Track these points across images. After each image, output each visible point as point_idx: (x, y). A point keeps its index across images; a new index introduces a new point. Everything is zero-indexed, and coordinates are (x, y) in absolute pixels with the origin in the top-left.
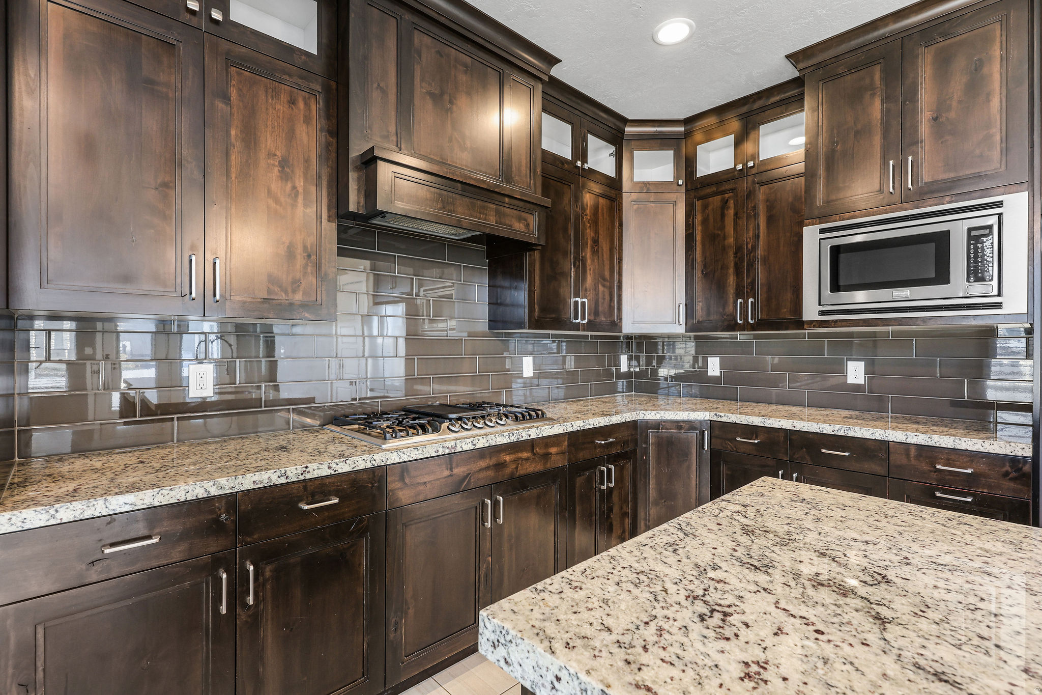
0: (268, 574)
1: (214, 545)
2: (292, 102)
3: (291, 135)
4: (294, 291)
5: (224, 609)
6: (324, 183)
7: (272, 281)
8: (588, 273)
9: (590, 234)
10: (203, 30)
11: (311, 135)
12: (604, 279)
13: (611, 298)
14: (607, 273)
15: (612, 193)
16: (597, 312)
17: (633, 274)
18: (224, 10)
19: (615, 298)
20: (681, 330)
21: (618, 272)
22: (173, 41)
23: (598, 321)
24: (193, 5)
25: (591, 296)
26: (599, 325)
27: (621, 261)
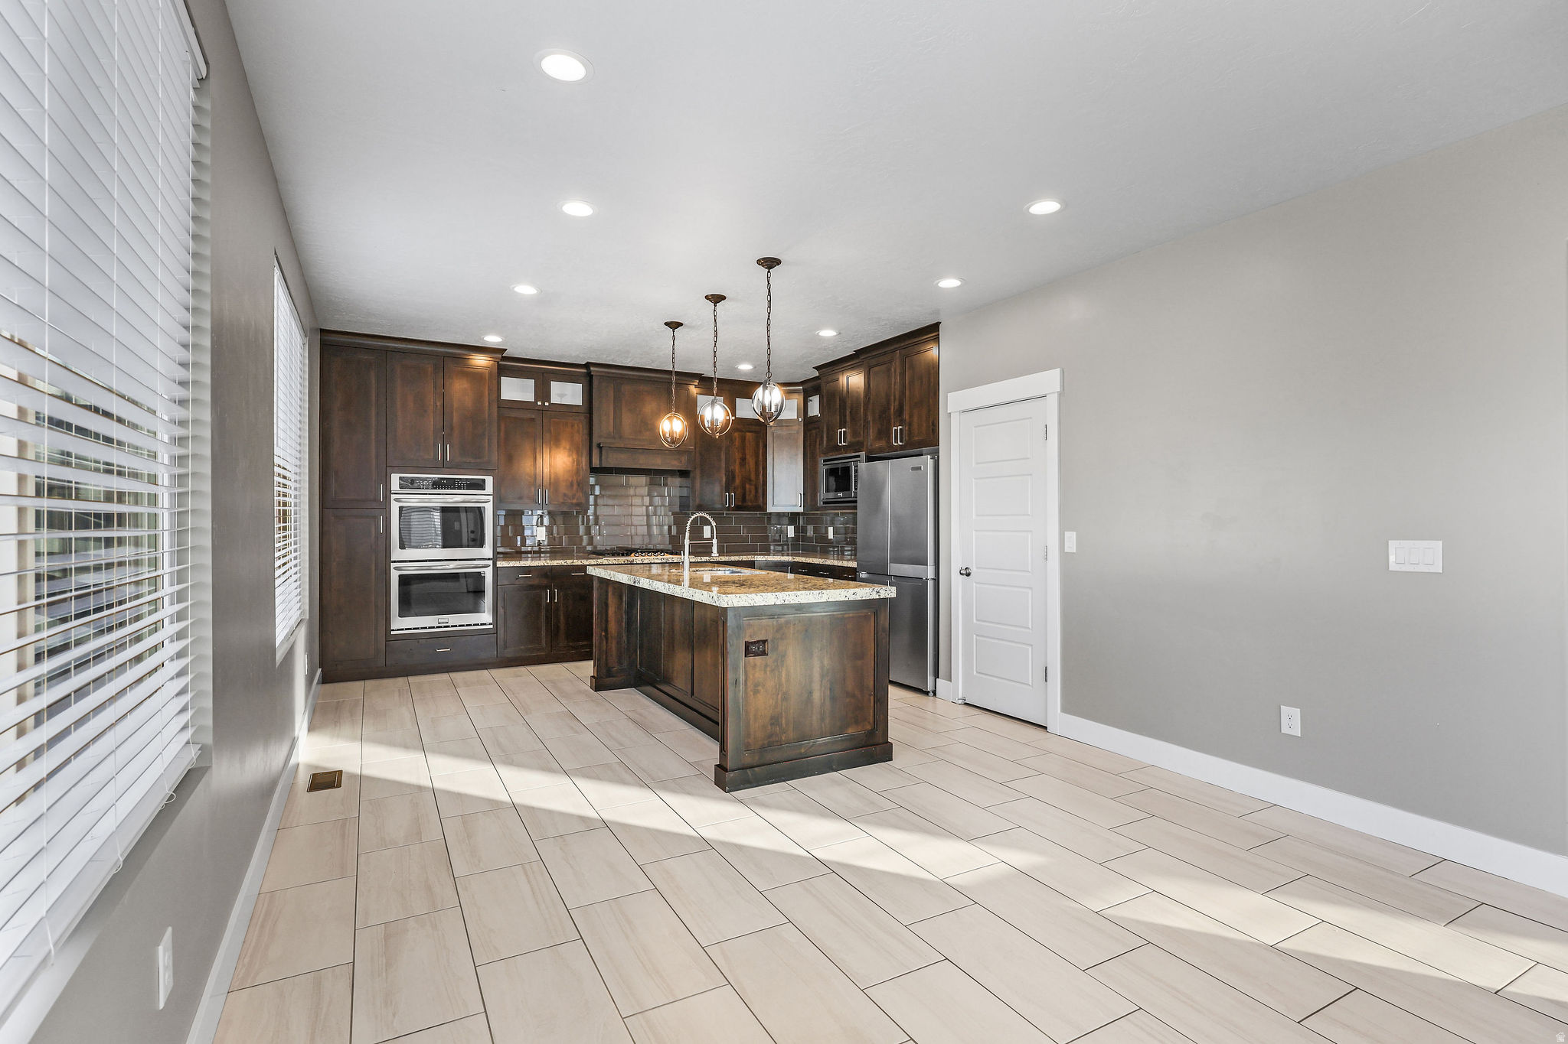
0: (560, 594)
1: (545, 582)
2: (573, 426)
3: (572, 439)
4: (573, 499)
5: (548, 601)
6: (585, 454)
7: (565, 495)
8: (737, 478)
9: (737, 456)
10: (542, 410)
11: (580, 437)
12: (750, 480)
13: (757, 491)
14: (753, 476)
15: (757, 428)
16: (744, 499)
17: (773, 476)
18: (549, 401)
19: (760, 491)
20: (801, 510)
21: (763, 475)
22: (533, 417)
23: (745, 504)
24: (539, 403)
25: (739, 491)
26: (745, 507)
27: (765, 468)
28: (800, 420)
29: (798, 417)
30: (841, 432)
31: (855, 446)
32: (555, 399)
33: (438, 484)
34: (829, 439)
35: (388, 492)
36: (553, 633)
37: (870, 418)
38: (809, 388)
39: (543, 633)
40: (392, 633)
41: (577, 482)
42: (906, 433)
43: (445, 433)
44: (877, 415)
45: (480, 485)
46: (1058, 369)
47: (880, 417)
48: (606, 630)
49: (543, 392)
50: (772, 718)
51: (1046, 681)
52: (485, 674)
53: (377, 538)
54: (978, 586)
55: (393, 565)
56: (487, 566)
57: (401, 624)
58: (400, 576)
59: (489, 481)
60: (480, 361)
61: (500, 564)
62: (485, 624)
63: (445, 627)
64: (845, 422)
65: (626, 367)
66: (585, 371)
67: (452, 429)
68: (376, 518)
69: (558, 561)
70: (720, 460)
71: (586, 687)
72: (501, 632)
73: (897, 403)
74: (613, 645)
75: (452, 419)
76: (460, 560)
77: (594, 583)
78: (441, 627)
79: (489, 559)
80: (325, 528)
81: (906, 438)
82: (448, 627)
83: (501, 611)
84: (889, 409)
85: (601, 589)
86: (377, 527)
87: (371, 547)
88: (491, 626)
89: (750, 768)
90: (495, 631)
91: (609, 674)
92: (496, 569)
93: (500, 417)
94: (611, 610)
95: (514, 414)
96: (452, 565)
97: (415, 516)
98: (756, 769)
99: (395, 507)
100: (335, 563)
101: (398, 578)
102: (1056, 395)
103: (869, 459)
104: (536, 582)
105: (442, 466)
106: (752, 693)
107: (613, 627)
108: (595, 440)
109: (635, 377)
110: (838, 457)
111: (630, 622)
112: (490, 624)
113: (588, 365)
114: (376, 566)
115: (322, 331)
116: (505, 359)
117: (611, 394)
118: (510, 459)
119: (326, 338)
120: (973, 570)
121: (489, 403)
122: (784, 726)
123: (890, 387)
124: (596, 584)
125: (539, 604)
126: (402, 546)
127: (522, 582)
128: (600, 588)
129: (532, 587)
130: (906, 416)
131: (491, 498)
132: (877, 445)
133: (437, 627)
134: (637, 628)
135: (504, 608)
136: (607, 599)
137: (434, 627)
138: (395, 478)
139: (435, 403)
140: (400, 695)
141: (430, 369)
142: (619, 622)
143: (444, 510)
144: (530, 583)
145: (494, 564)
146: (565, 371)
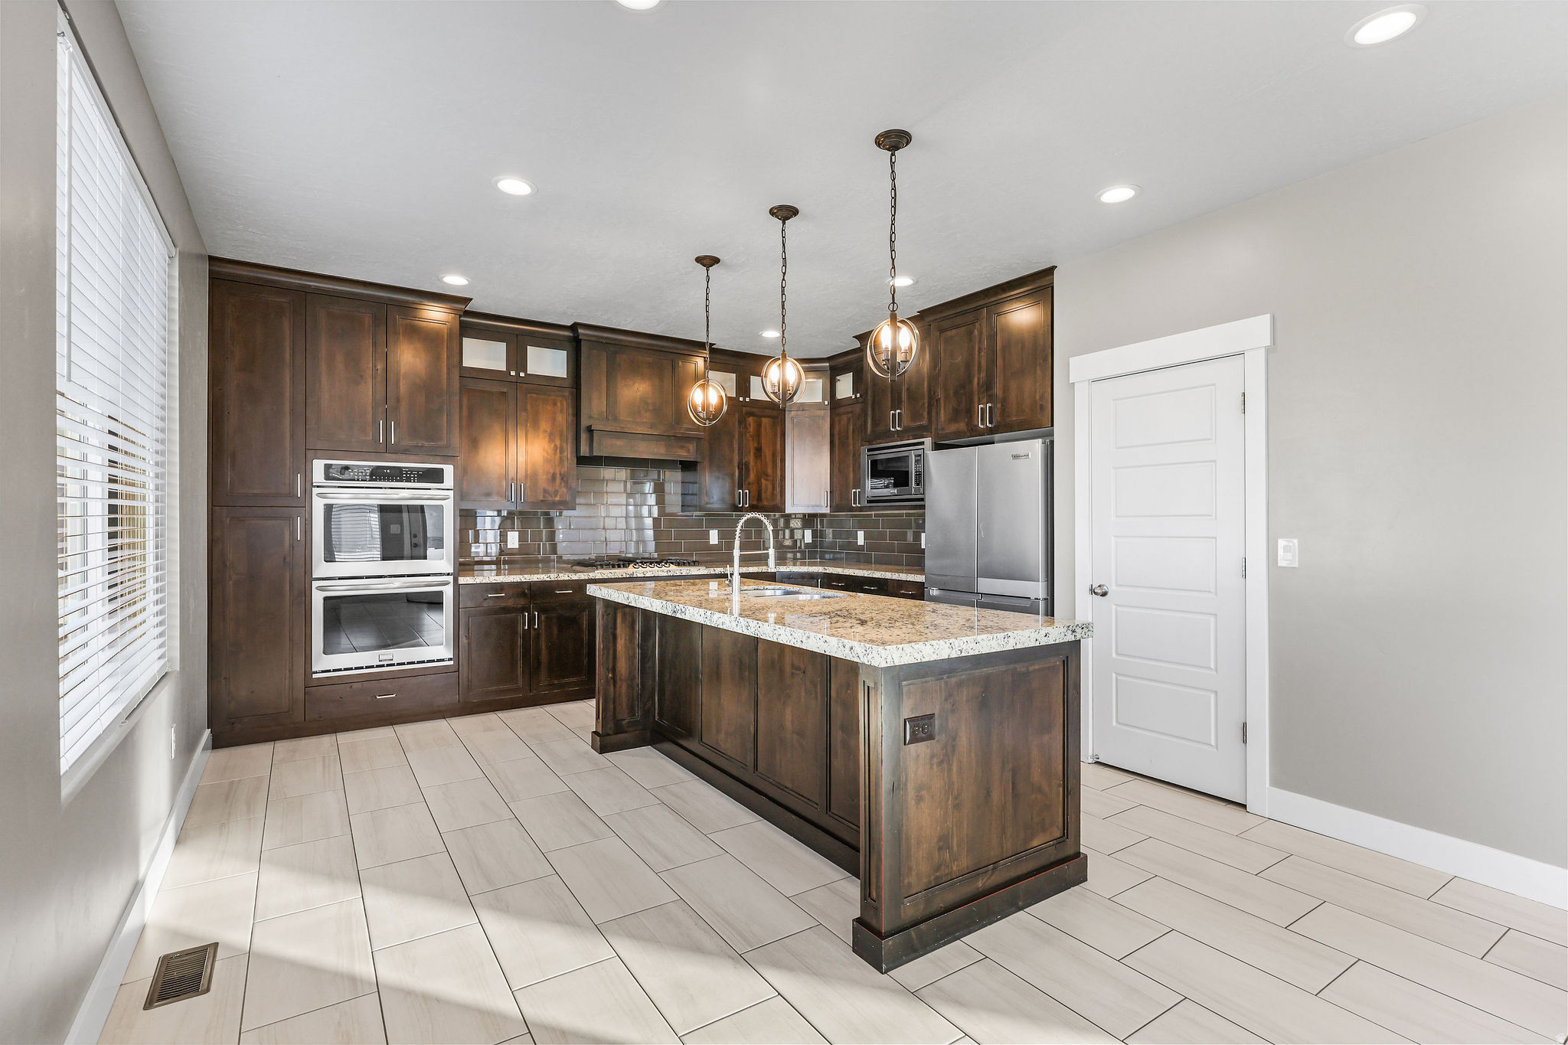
0: (543, 618)
1: (522, 602)
2: (555, 404)
3: (554, 420)
4: (555, 496)
5: (526, 628)
6: (570, 441)
7: (545, 491)
8: (751, 472)
9: (752, 445)
10: (517, 382)
11: (563, 418)
12: (767, 475)
13: (774, 489)
14: (770, 471)
15: (775, 413)
16: (759, 498)
17: (793, 469)
18: (525, 371)
19: (778, 489)
20: (827, 511)
21: (781, 469)
22: (505, 390)
23: (760, 504)
24: (513, 373)
25: (754, 488)
26: (762, 507)
27: (783, 460)
28: (826, 403)
29: (824, 399)
30: (894, 415)
31: (919, 432)
32: (532, 369)
33: (377, 474)
34: (875, 423)
35: (309, 485)
36: (533, 668)
37: (940, 394)
38: (835, 365)
39: (520, 670)
40: (314, 676)
41: (560, 474)
42: (997, 412)
43: (388, 405)
44: (951, 392)
45: (436, 476)
46: (1269, 315)
47: (956, 393)
48: (614, 670)
49: (517, 359)
50: (940, 839)
51: (1245, 741)
52: (442, 725)
53: (292, 547)
54: (1119, 609)
55: (315, 584)
56: (446, 584)
57: (325, 663)
58: (326, 599)
59: (449, 470)
60: (435, 315)
61: (462, 580)
62: (443, 660)
63: (388, 665)
64: (900, 402)
65: (625, 331)
66: (571, 335)
67: (398, 400)
68: (291, 520)
69: (538, 576)
70: (732, 451)
71: (585, 745)
72: (464, 670)
73: (983, 374)
74: (623, 689)
75: (398, 387)
76: (409, 576)
77: (597, 607)
78: (383, 666)
79: (448, 574)
80: (217, 533)
81: (997, 418)
82: (393, 665)
83: (463, 641)
84: (971, 382)
85: (608, 615)
86: (293, 533)
87: (285, 558)
88: (452, 663)
89: (913, 926)
90: (457, 669)
91: (619, 729)
92: (457, 586)
93: (463, 389)
94: (621, 643)
95: (482, 386)
96: (398, 582)
97: (345, 517)
98: (922, 926)
99: (318, 506)
100: (231, 582)
101: (322, 601)
102: (1263, 351)
103: (938, 447)
104: (510, 603)
105: (388, 450)
106: (913, 802)
107: (622, 666)
108: (584, 423)
109: (633, 345)
110: (886, 445)
111: (646, 657)
112: (450, 659)
113: (574, 327)
114: (291, 585)
115: (212, 259)
116: (468, 313)
117: (604, 366)
118: (474, 444)
119: (217, 269)
120: (1112, 588)
121: (448, 369)
122: (955, 848)
123: (972, 355)
124: (599, 609)
125: (514, 632)
126: (330, 558)
127: (491, 603)
128: (606, 614)
129: (505, 610)
130: (998, 390)
131: (451, 493)
132: (953, 428)
133: (378, 666)
134: (654, 667)
135: (468, 637)
136: (615, 628)
137: (372, 667)
138: (318, 466)
139: (374, 366)
140: (324, 768)
141: (368, 320)
142: (631, 658)
143: (383, 509)
144: (503, 605)
145: (456, 580)
146: (545, 334)
